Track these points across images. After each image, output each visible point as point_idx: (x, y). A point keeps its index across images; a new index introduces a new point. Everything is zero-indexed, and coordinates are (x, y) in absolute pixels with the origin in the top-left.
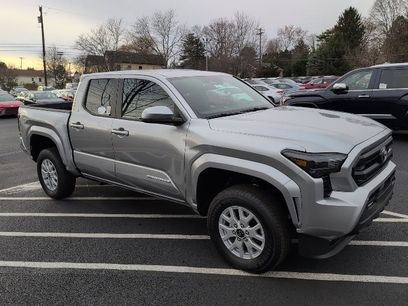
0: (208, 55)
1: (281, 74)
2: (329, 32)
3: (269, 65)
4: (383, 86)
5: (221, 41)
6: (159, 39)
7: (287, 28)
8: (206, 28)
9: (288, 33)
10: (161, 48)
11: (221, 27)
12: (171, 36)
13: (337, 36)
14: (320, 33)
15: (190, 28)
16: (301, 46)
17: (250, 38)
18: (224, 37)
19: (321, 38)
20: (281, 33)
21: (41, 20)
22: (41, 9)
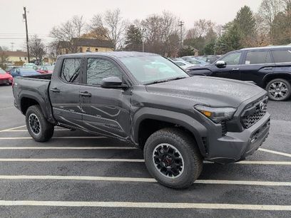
0: (144, 40)
1: (196, 53)
2: (230, 23)
3: (187, 47)
4: (248, 63)
5: (154, 30)
6: (110, 29)
7: (201, 21)
8: (143, 21)
9: (201, 24)
10: (111, 36)
11: (154, 20)
12: (119, 27)
13: (235, 27)
14: (224, 24)
15: (132, 22)
17: (173, 29)
18: (157, 28)
19: (225, 27)
20: (197, 24)
21: (25, 16)
22: (25, 9)
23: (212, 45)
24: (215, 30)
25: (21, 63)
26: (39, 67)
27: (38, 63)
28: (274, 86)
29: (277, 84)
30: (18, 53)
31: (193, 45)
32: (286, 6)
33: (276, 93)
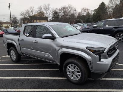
0: (60, 16)
1: (82, 22)
2: (96, 9)
3: (78, 19)
4: (107, 26)
5: (64, 12)
6: (46, 12)
7: (84, 8)
8: (59, 9)
9: (84, 10)
10: (46, 15)
11: (64, 8)
12: (49, 11)
13: (98, 11)
14: (94, 10)
15: (55, 9)
16: (88, 14)
17: (72, 12)
20: (82, 10)
21: (9, 7)
22: (9, 4)
23: (89, 18)
24: (90, 12)
25: (8, 27)
26: (16, 29)
27: (16, 27)
28: (118, 36)
29: (120, 35)
30: (7, 23)
31: (81, 19)
32: (120, 1)
33: (119, 39)
